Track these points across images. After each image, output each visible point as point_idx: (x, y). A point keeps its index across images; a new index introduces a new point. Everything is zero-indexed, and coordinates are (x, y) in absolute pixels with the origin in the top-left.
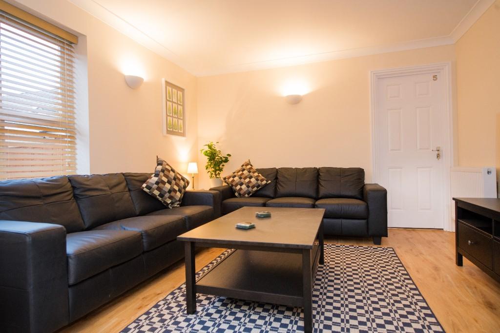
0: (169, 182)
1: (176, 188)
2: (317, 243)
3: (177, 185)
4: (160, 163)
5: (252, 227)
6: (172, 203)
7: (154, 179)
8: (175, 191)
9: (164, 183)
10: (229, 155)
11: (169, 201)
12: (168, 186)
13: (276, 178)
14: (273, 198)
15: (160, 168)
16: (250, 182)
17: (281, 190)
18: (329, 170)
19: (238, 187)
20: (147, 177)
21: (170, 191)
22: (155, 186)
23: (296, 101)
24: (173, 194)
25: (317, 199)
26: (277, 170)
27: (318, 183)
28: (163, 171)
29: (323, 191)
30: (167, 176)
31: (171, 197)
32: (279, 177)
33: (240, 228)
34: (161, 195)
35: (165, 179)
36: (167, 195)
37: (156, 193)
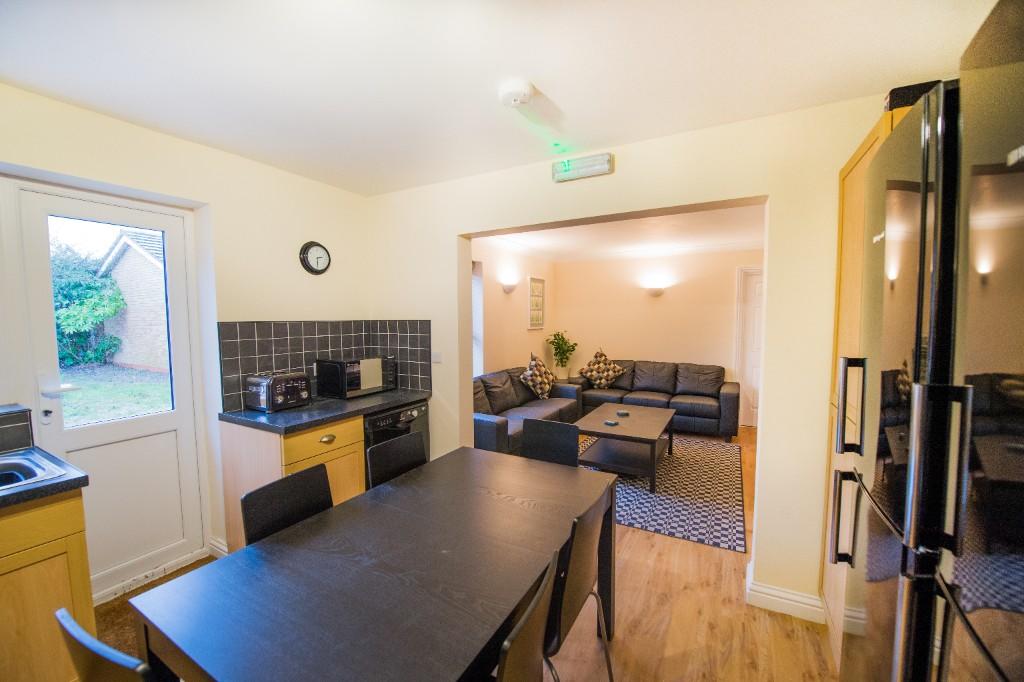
0: (541, 376)
1: (546, 381)
2: (666, 437)
3: (547, 378)
4: (534, 359)
5: (616, 424)
6: (542, 394)
7: (529, 372)
8: (545, 383)
9: (536, 376)
10: (576, 344)
11: (539, 391)
12: (539, 379)
13: (634, 371)
14: (631, 391)
15: (533, 363)
16: (608, 375)
17: (638, 383)
18: (688, 367)
19: (598, 381)
20: (525, 369)
21: (541, 383)
22: (529, 378)
23: (657, 294)
24: (543, 385)
25: (674, 395)
26: (635, 363)
27: (676, 378)
28: (536, 366)
29: (680, 388)
30: (539, 371)
31: (541, 388)
32: (636, 370)
33: (607, 424)
34: (534, 386)
35: (538, 373)
36: (538, 386)
37: (530, 383)
